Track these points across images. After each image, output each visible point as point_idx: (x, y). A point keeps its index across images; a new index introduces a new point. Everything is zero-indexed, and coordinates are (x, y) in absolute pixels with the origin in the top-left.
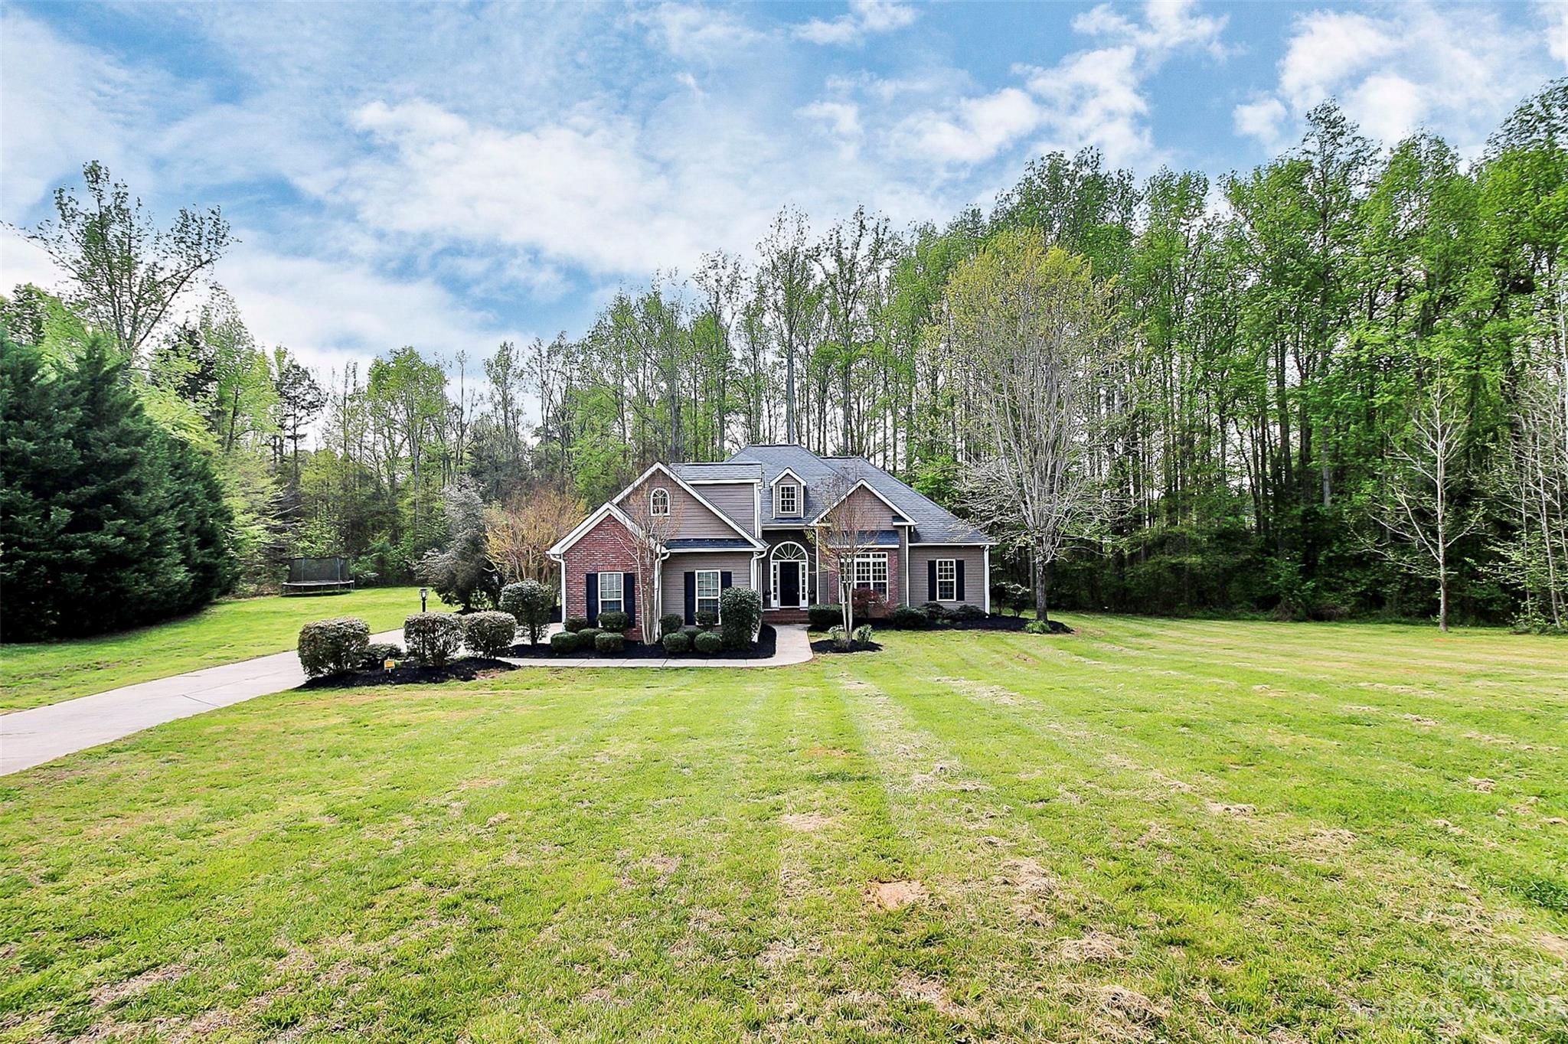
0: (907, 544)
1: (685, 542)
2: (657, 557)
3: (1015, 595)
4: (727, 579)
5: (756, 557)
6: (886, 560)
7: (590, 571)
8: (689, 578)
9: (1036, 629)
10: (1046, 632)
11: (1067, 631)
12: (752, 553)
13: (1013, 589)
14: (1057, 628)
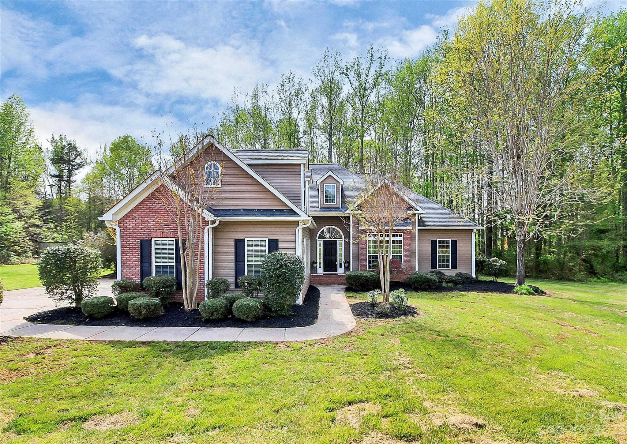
0: (417, 228)
1: (235, 212)
2: (207, 224)
3: (496, 265)
4: (274, 245)
5: (300, 227)
6: (402, 238)
7: (144, 237)
8: (239, 245)
9: (524, 291)
10: (530, 294)
11: (543, 293)
12: (296, 223)
13: (494, 261)
14: (537, 292)
